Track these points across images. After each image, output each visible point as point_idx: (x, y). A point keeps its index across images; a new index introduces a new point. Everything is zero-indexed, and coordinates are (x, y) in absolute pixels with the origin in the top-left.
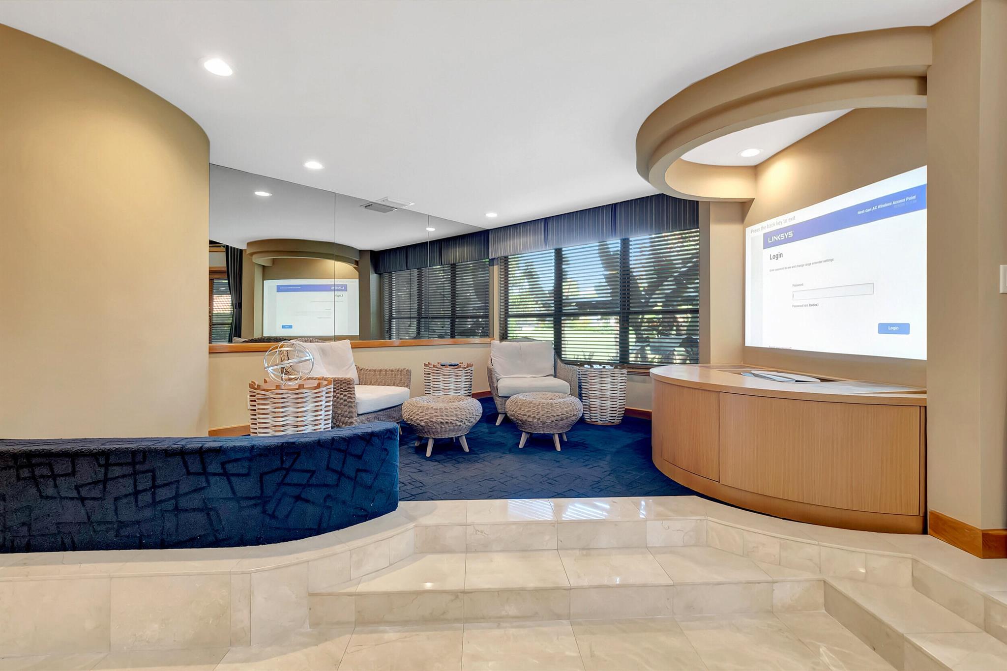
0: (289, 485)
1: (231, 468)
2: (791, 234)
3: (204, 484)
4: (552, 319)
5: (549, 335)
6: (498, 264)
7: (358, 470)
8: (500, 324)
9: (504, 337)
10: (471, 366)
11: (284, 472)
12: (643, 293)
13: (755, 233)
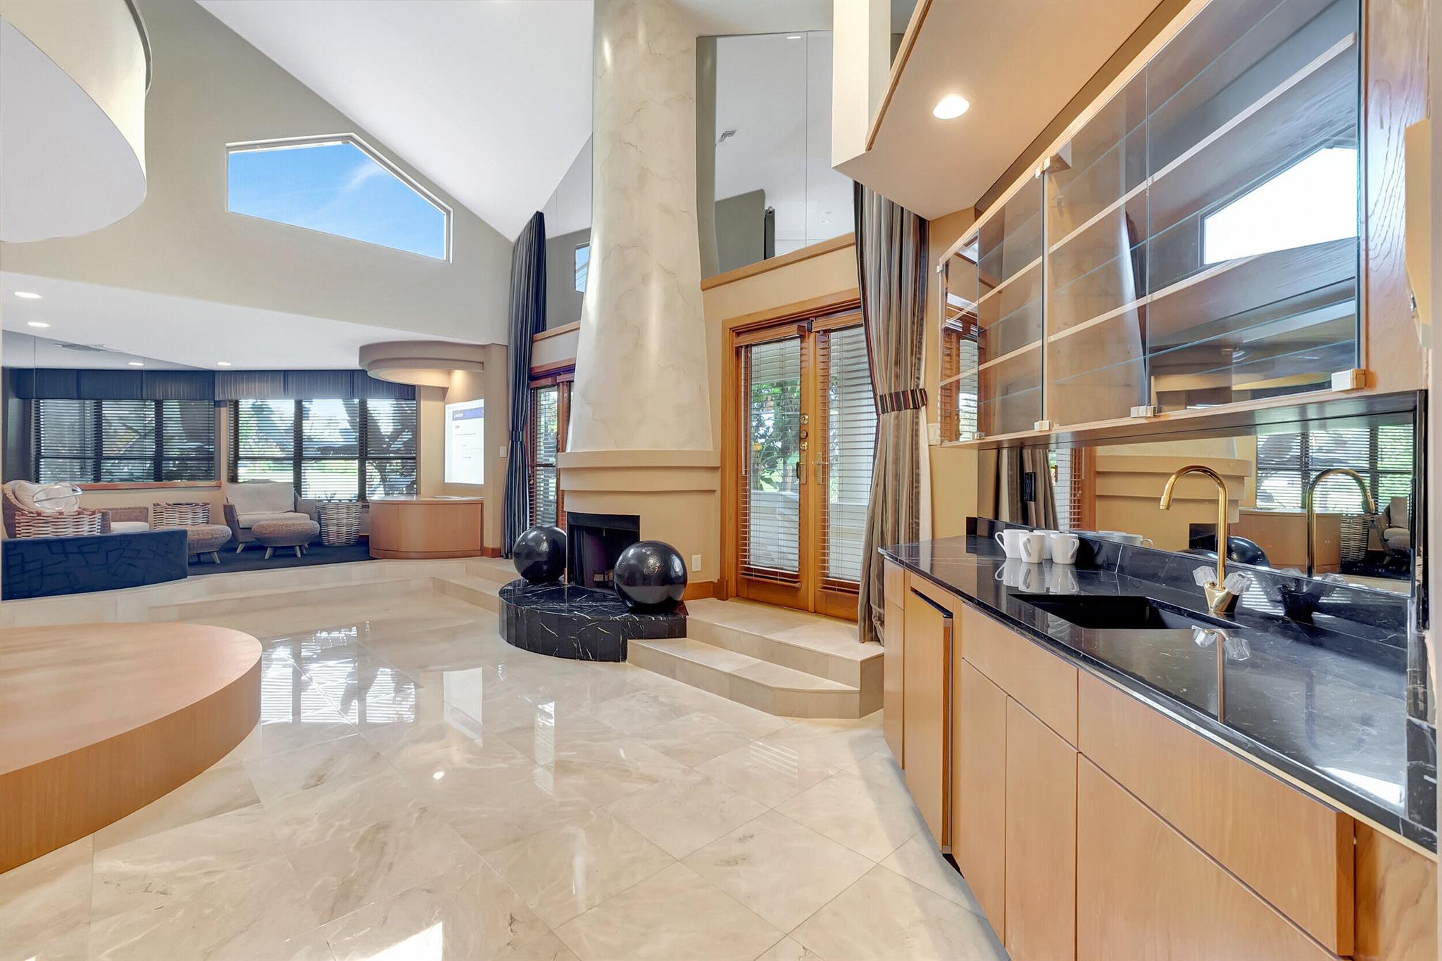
0: (126, 557)
1: (86, 549)
2: (462, 415)
3: (65, 559)
4: (292, 462)
5: (288, 477)
6: (226, 406)
7: (166, 552)
8: (229, 466)
9: (234, 479)
10: (209, 504)
11: (122, 551)
12: (387, 440)
13: (450, 409)
